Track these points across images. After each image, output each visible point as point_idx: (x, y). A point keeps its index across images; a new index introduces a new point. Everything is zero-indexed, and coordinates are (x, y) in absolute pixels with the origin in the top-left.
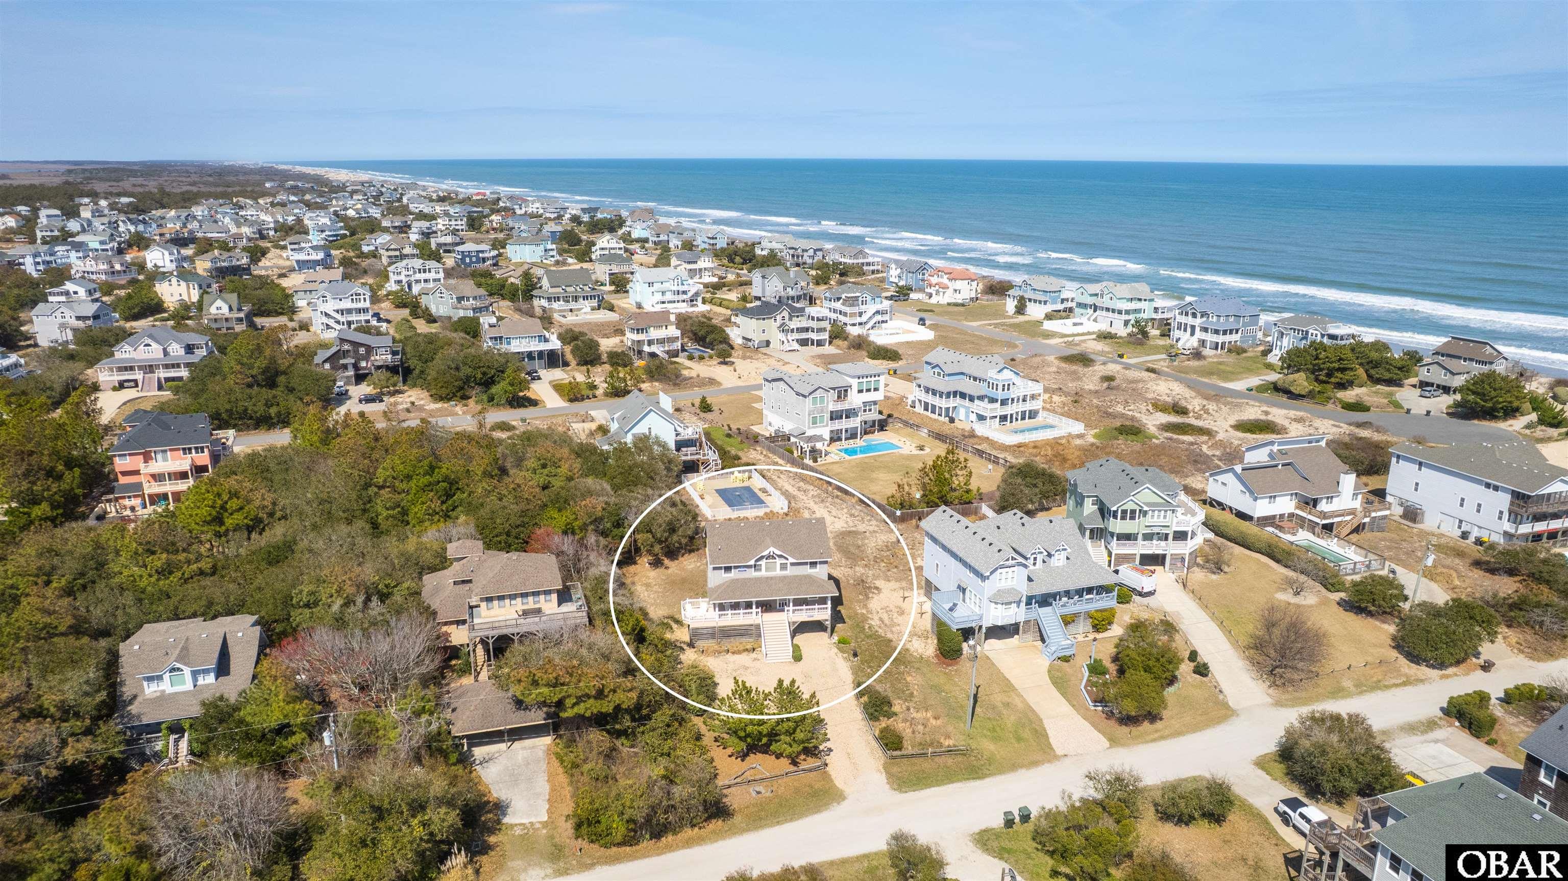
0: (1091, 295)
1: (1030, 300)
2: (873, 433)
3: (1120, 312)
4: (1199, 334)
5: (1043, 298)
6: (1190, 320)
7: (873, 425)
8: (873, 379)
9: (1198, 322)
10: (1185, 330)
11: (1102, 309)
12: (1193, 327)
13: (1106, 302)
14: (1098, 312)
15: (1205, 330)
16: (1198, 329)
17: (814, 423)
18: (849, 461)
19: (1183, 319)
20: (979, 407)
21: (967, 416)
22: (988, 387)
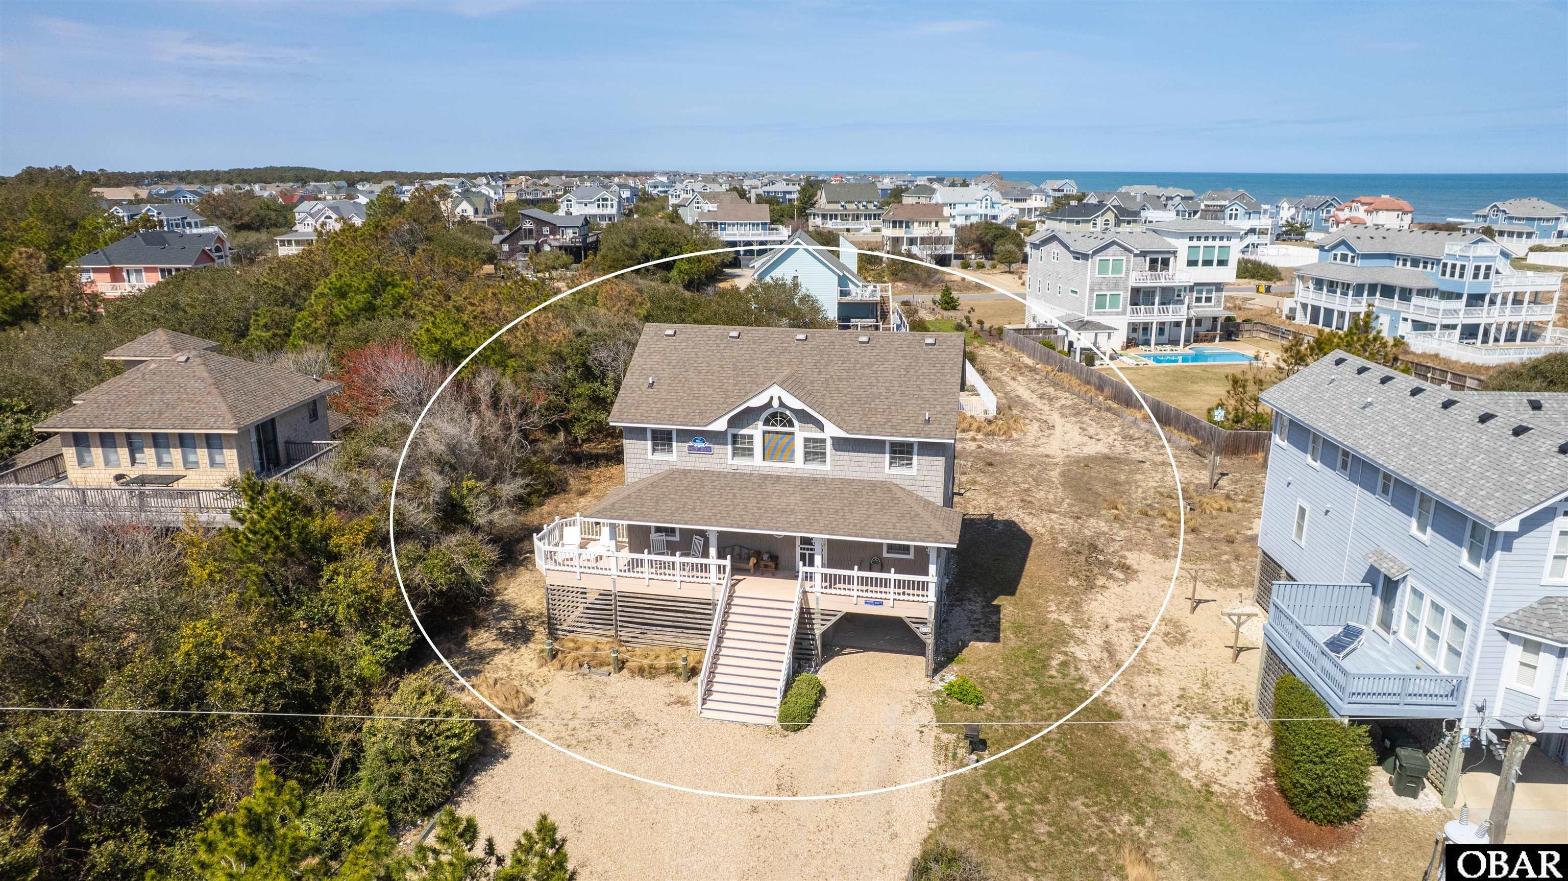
2: (1212, 339)
5: (1525, 230)
7: (1214, 328)
8: (1218, 243)
17: (1101, 304)
18: (1153, 369)
20: (1420, 309)
21: (1394, 326)
22: (1444, 273)
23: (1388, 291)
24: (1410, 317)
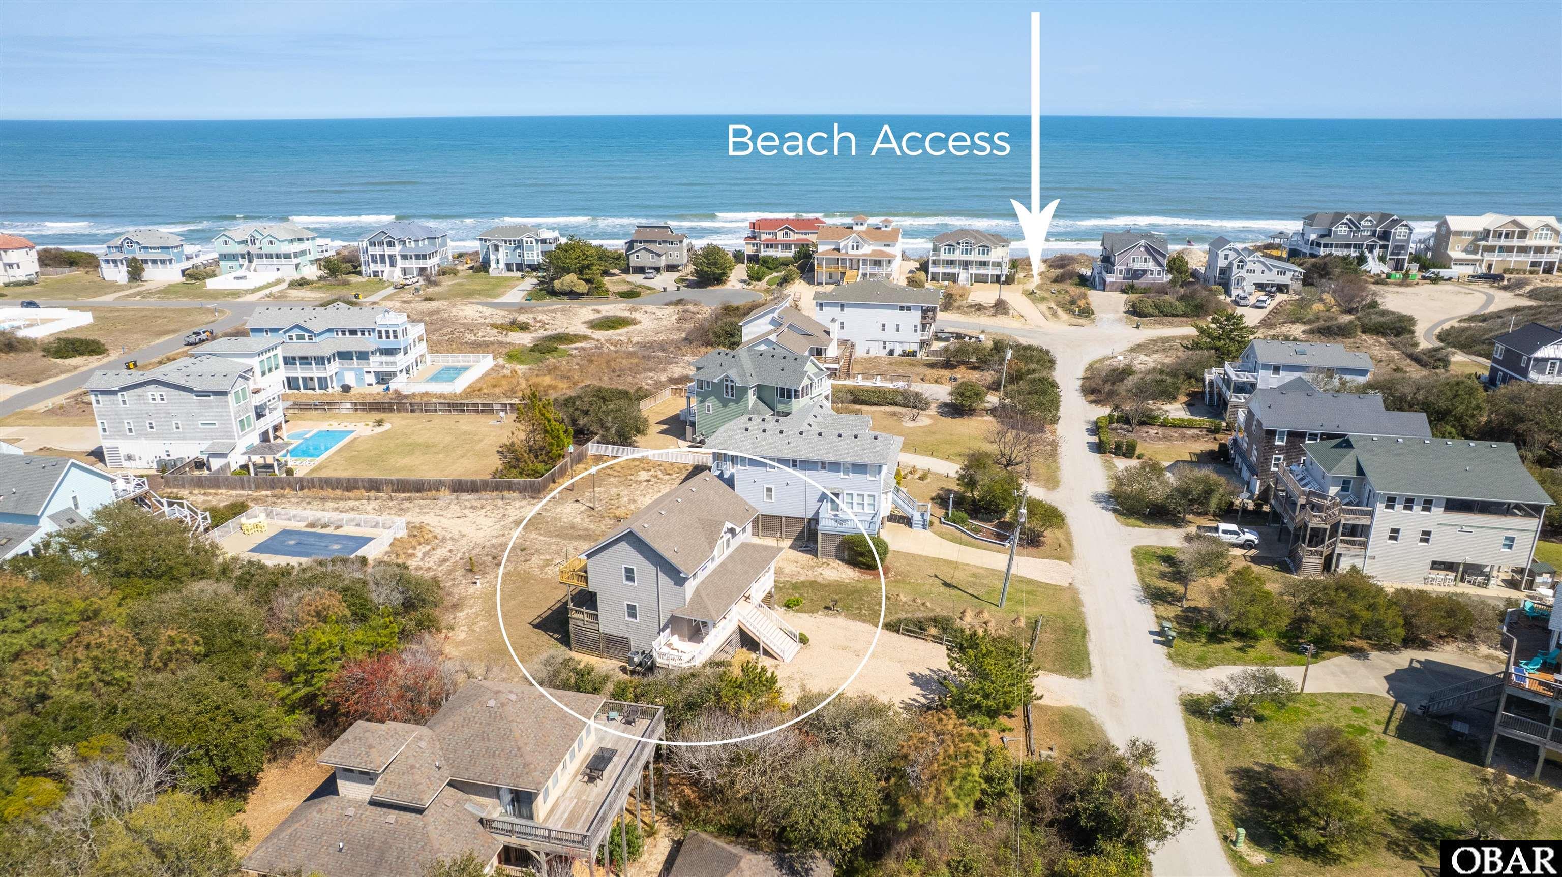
0: (240, 242)
6: (388, 251)
10: (383, 261)
12: (392, 257)
13: (263, 246)
17: (243, 429)
21: (359, 379)
22: (380, 337)
23: (344, 356)
24: (372, 370)
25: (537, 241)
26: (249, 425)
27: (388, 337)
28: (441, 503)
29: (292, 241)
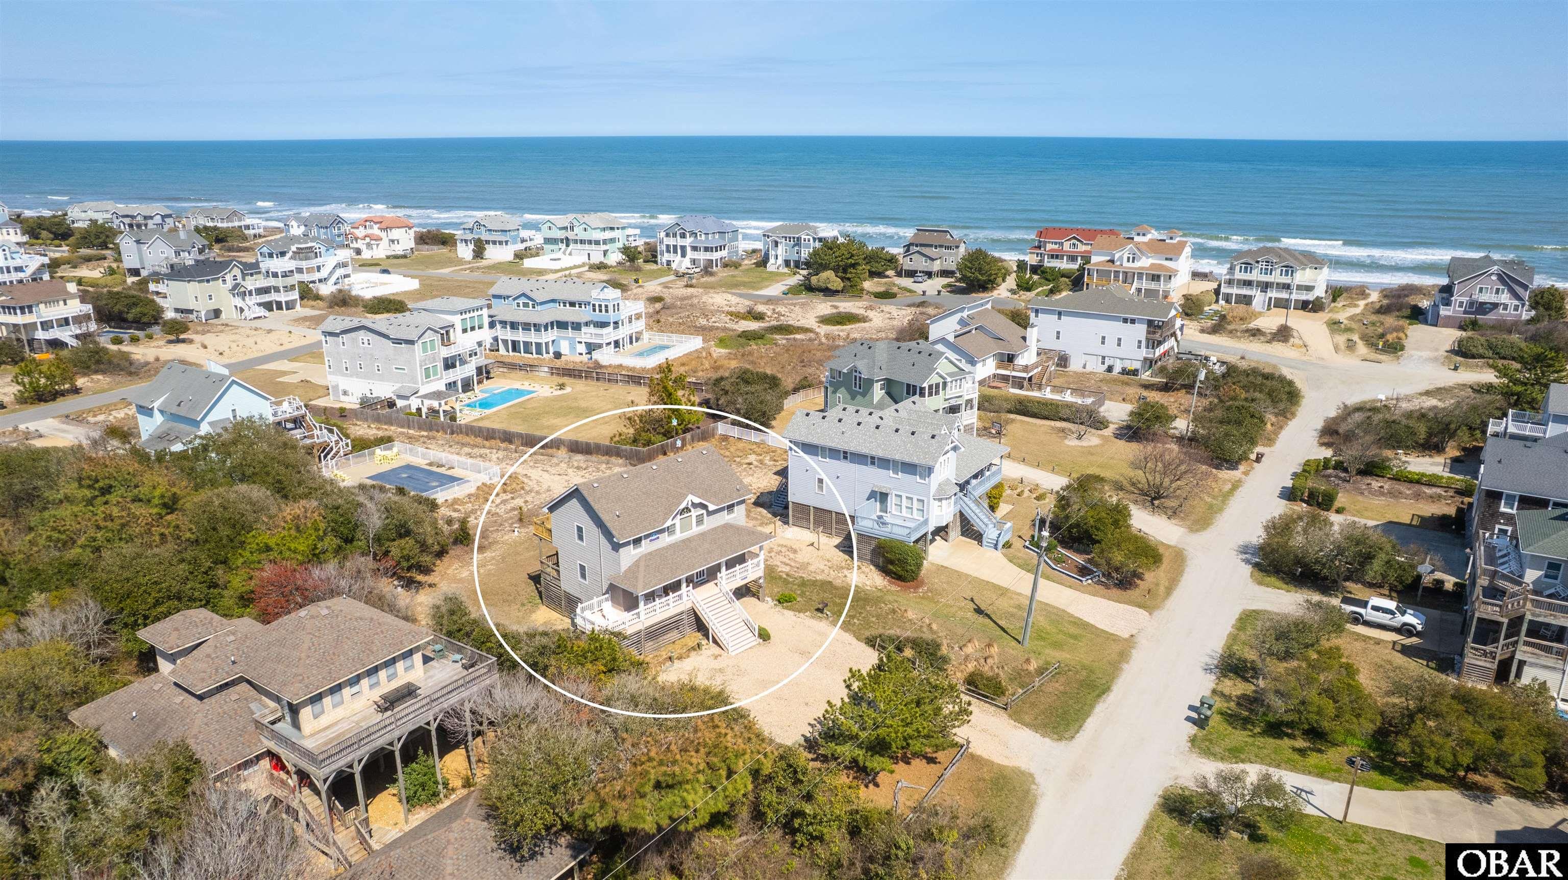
0: (561, 229)
1: (488, 242)
3: (597, 243)
4: (690, 254)
5: (503, 239)
6: (680, 242)
7: (482, 373)
8: (476, 314)
9: (688, 241)
10: (675, 252)
11: (576, 242)
12: (683, 248)
13: (579, 232)
14: (572, 246)
15: (695, 249)
16: (689, 249)
17: (428, 376)
19: (671, 241)
20: (589, 334)
21: (573, 348)
22: (594, 310)
23: (562, 325)
24: (583, 340)
25: (814, 239)
26: (435, 374)
27: (600, 311)
28: (555, 460)
29: (604, 229)
